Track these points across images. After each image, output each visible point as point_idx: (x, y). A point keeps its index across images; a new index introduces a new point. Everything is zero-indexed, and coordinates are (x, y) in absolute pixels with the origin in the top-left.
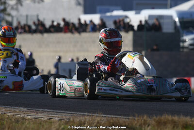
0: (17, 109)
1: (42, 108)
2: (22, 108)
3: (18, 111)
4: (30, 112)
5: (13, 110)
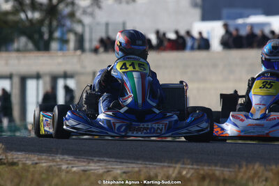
0: (58, 158)
1: (99, 157)
2: (66, 157)
3: (58, 160)
4: (79, 161)
5: (51, 158)
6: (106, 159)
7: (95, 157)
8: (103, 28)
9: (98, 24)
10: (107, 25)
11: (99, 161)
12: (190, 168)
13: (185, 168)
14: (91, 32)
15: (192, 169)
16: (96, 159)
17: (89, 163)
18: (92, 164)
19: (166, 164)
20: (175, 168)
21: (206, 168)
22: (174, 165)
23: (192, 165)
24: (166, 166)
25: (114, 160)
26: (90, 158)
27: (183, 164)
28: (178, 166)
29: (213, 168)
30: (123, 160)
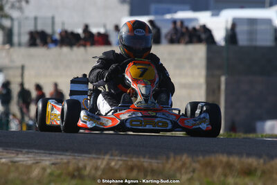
4: (8, 153)
6: (34, 151)
7: (24, 148)
8: (32, 22)
9: (27, 18)
10: (36, 19)
11: (28, 153)
12: (118, 160)
13: (113, 160)
14: (20, 26)
15: (121, 160)
16: (24, 151)
17: (17, 154)
18: (20, 156)
19: (94, 156)
20: (103, 159)
21: (134, 159)
22: (103, 157)
23: (120, 156)
24: (94, 158)
25: (42, 151)
26: (19, 149)
27: (112, 155)
28: (107, 157)
29: (142, 160)
30: (51, 152)
